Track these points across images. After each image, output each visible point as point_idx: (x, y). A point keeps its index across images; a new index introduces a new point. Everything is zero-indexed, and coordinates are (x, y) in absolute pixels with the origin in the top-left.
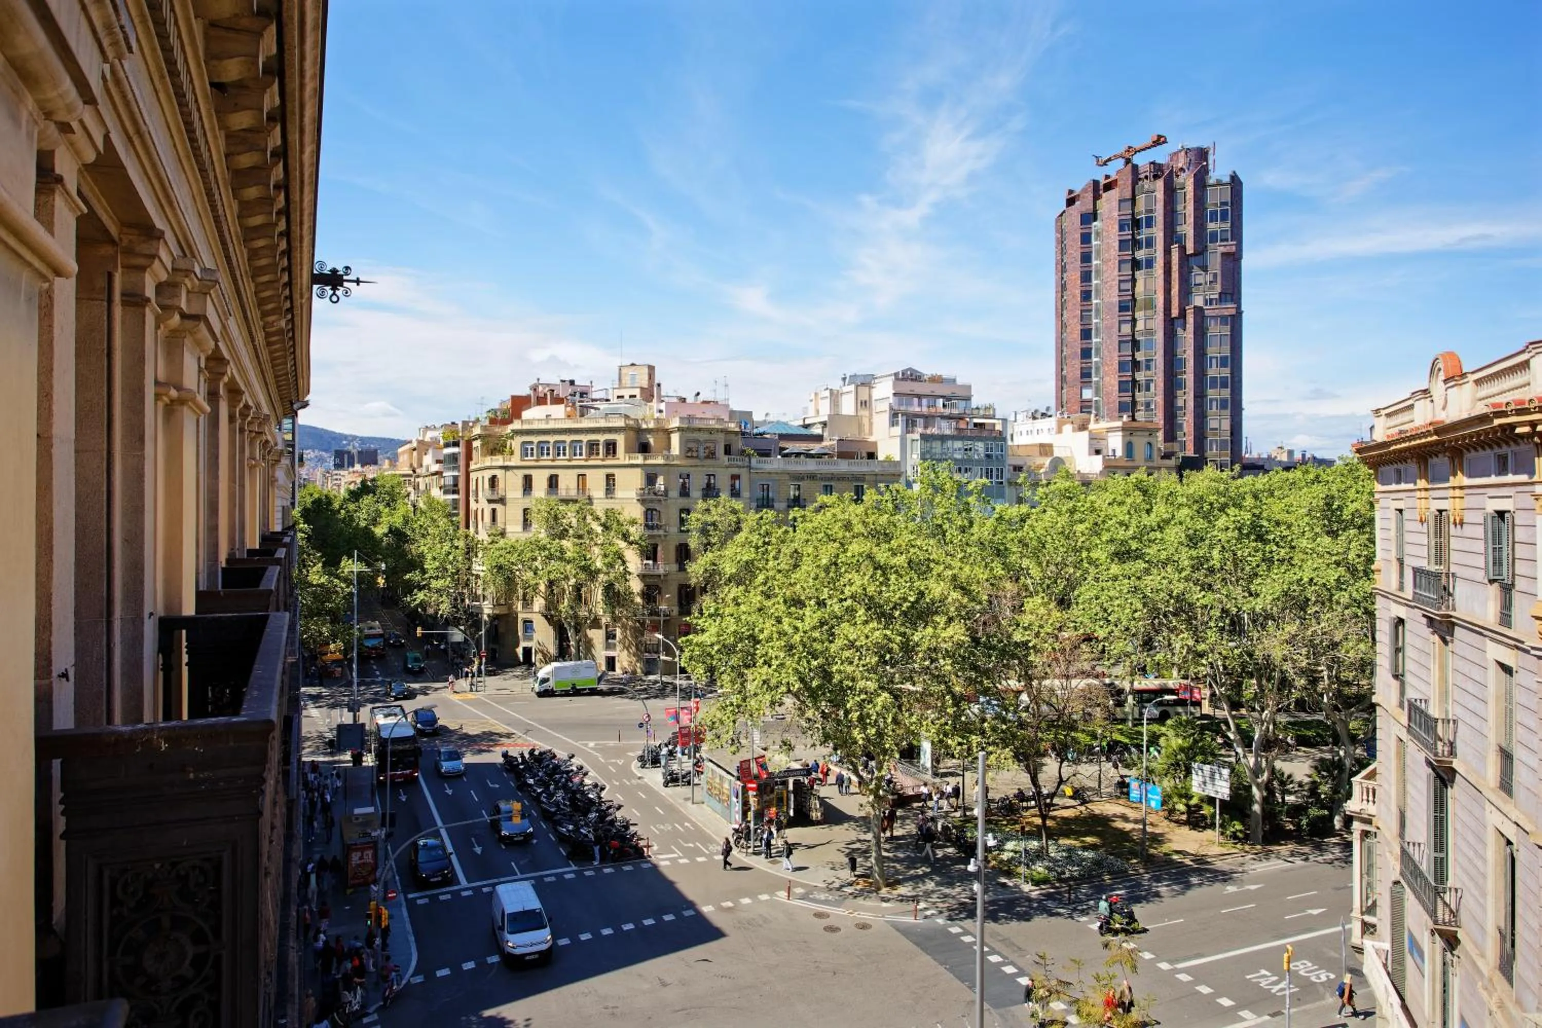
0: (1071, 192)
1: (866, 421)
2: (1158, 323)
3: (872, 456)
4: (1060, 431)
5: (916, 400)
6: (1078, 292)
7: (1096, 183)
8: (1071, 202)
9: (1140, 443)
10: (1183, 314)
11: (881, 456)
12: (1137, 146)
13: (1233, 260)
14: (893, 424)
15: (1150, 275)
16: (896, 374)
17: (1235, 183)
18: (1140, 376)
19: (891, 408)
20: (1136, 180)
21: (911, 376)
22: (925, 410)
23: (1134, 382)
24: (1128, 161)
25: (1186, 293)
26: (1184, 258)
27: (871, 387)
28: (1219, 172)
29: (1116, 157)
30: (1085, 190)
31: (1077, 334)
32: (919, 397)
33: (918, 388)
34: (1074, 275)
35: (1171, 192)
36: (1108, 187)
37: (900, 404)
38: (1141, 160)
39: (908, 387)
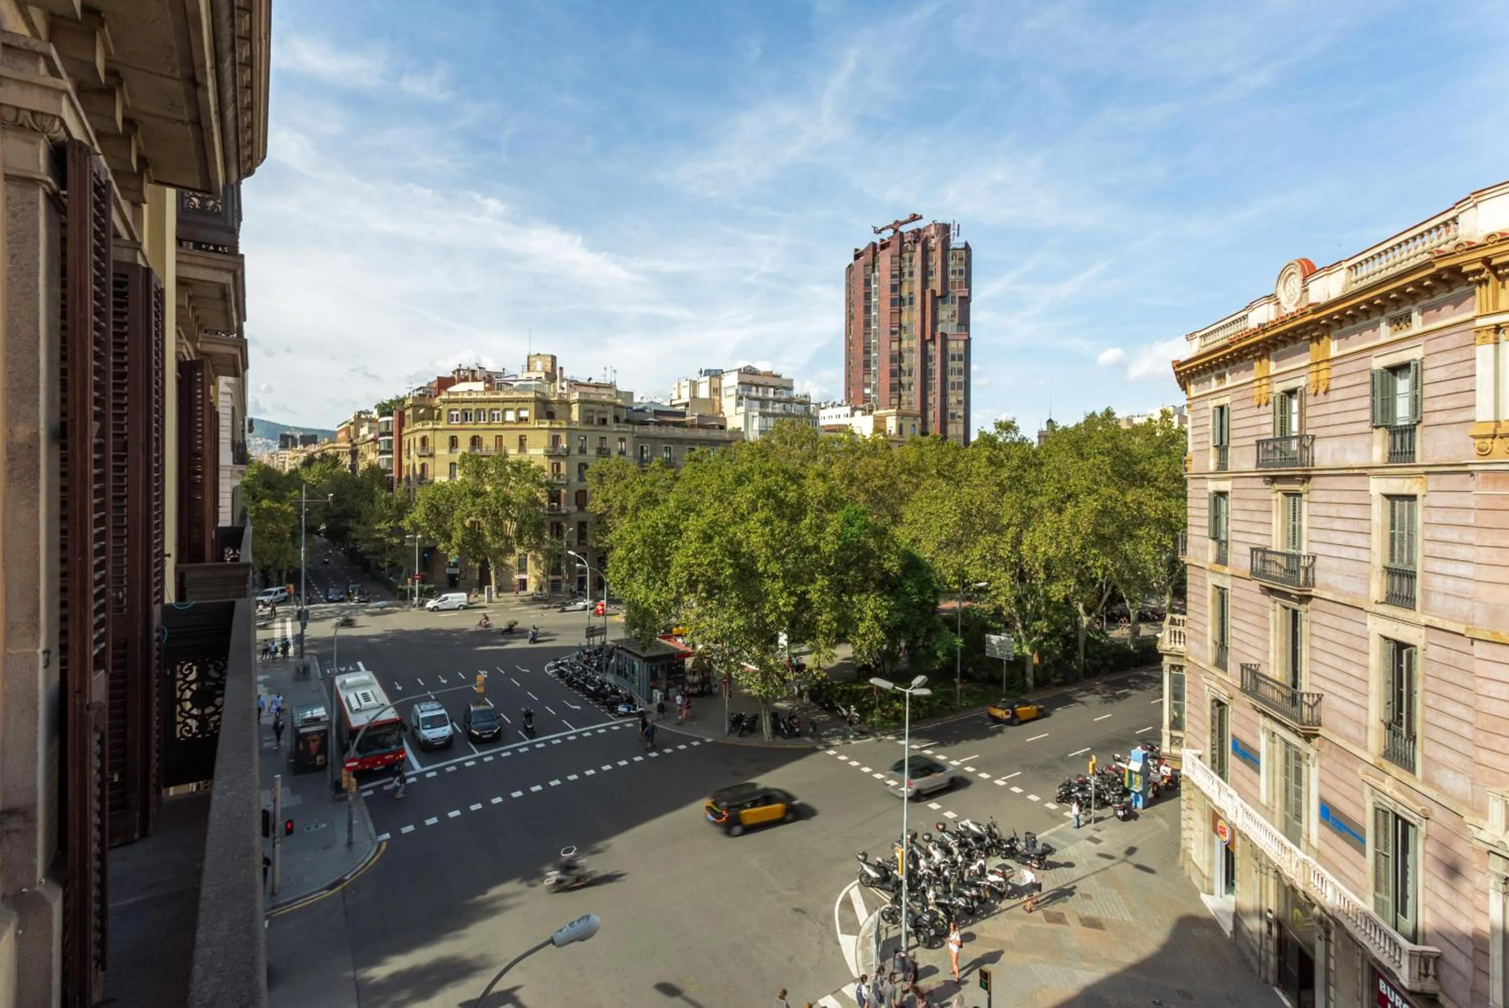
0: (856, 250)
1: (717, 404)
2: (916, 344)
3: (722, 427)
4: (852, 415)
5: (754, 389)
6: (862, 320)
7: (874, 244)
8: (857, 257)
9: (907, 424)
10: (933, 339)
11: (729, 427)
12: (901, 220)
13: (965, 301)
14: (738, 404)
15: (912, 309)
16: (739, 370)
17: (967, 248)
18: (905, 380)
19: (737, 393)
20: (902, 243)
21: (749, 371)
22: (760, 395)
23: (900, 384)
24: (896, 231)
25: (935, 323)
26: (935, 298)
27: (720, 379)
28: (956, 242)
29: (888, 227)
30: (867, 249)
31: (861, 351)
32: (757, 386)
33: (755, 379)
34: (859, 310)
35: (926, 252)
36: (884, 247)
37: (743, 390)
38: (904, 229)
39: (748, 378)
